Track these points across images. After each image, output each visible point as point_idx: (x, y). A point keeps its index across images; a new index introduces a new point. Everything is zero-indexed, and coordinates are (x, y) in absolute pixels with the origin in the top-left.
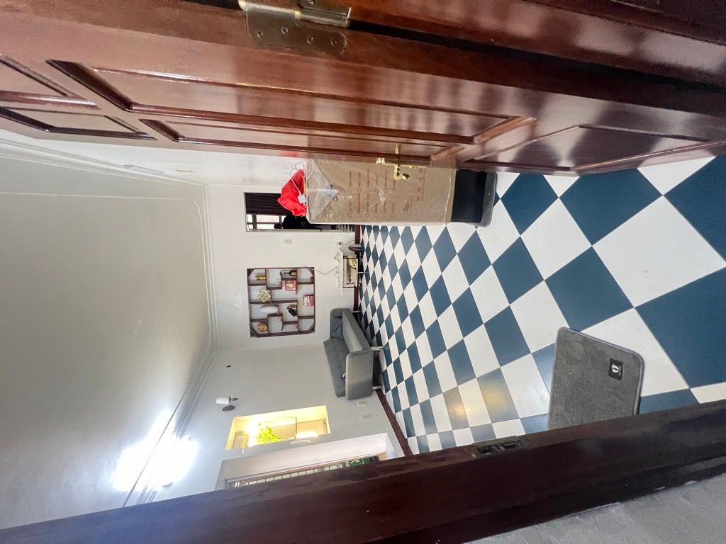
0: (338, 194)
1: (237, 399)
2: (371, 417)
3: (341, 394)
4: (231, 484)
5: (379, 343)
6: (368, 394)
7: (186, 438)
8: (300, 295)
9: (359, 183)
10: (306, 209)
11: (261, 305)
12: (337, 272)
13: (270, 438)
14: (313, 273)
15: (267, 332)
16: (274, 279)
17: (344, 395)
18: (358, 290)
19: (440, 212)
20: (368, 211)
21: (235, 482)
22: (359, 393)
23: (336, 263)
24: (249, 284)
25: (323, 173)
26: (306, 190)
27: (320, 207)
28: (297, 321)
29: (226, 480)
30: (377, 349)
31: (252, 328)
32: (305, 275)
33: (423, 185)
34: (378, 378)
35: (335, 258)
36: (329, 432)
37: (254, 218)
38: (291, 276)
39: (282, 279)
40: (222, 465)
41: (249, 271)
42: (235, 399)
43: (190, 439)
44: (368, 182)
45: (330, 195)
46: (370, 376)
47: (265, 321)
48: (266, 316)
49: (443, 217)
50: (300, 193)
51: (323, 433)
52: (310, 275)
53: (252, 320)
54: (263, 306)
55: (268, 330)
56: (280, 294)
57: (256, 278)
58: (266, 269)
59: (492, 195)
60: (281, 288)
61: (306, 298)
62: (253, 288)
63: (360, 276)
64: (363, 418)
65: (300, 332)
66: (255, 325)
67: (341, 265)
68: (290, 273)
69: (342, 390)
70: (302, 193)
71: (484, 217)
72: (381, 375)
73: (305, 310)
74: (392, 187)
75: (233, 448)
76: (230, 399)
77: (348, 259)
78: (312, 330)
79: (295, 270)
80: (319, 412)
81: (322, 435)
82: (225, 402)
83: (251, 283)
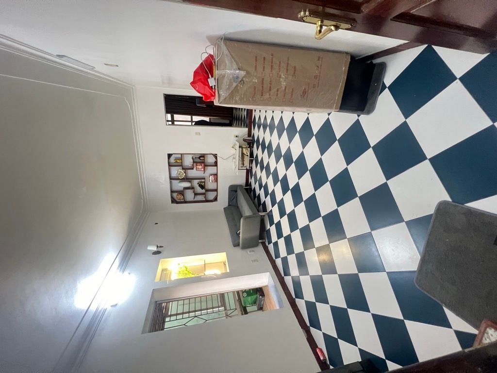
0: (244, 77)
1: (162, 247)
2: (258, 261)
3: (236, 245)
4: (159, 304)
5: (265, 210)
6: (256, 245)
7: (126, 273)
8: (207, 174)
9: (264, 67)
10: (215, 93)
11: (179, 181)
12: (234, 158)
13: (186, 274)
14: (216, 158)
15: (183, 200)
16: (188, 161)
17: (239, 245)
18: (249, 172)
19: (332, 100)
20: (270, 95)
21: (162, 303)
22: (249, 245)
23: (233, 151)
24: (170, 165)
25: (232, 56)
26: (216, 72)
27: (228, 89)
28: (205, 193)
29: (156, 302)
30: (263, 214)
31: (172, 197)
32: (210, 160)
33: (320, 73)
34: (264, 234)
35: (233, 147)
36: (228, 271)
37: (172, 117)
38: (200, 160)
39: (194, 162)
40: (153, 292)
41: (169, 156)
42: (161, 247)
43: (129, 274)
44: (272, 66)
45: (237, 77)
46: (257, 233)
47: (181, 193)
48: (182, 189)
49: (333, 104)
50: (210, 76)
51: (224, 272)
52: (214, 160)
53: (172, 192)
54: (180, 182)
55: (184, 199)
56: (192, 173)
57: (174, 161)
58: (181, 154)
59: (378, 85)
60: (193, 169)
61: (211, 177)
62: (173, 168)
63: (251, 161)
64: (252, 261)
65: (207, 201)
66: (175, 195)
67: (237, 152)
68: (199, 158)
69: (237, 242)
70: (212, 77)
71: (368, 106)
72: (265, 232)
73: (210, 185)
74: (292, 73)
75: (160, 280)
76: (157, 247)
77: (242, 148)
78: (216, 199)
79: (203, 156)
80: (222, 257)
81: (224, 273)
82: (154, 249)
83: (170, 164)
